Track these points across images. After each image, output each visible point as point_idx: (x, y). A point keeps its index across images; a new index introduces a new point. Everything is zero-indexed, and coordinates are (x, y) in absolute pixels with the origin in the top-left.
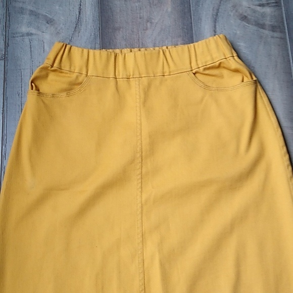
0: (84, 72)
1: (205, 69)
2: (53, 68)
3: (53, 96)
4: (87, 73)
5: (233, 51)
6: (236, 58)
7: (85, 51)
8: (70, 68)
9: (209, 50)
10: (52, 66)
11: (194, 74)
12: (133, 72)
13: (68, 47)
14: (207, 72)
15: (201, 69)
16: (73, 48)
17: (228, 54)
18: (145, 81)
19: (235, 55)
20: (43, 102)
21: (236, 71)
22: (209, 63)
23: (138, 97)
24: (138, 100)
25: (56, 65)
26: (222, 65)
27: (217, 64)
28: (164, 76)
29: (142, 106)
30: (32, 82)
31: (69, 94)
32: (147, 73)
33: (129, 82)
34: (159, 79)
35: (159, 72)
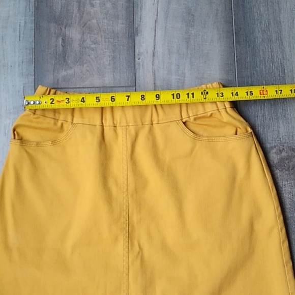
0: (70, 120)
1: (195, 119)
3: (38, 144)
4: (73, 120)
10: (34, 114)
11: (184, 123)
14: (198, 122)
15: (192, 118)
18: (132, 130)
20: (26, 151)
21: (228, 123)
22: (201, 114)
23: (125, 148)
24: (125, 152)
26: (213, 115)
27: (209, 114)
28: (152, 124)
29: (129, 159)
30: (14, 130)
31: (54, 142)
32: (135, 122)
33: (115, 131)
34: (147, 128)
35: (147, 121)
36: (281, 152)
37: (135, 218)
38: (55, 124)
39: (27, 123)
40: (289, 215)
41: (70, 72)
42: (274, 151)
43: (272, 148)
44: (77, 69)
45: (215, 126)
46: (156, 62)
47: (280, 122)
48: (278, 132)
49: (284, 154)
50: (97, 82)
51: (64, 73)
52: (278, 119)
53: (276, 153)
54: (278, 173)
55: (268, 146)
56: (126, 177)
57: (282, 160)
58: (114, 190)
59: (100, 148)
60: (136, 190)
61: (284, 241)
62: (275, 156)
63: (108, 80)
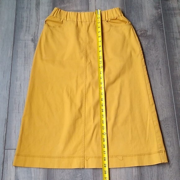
0: (65, 19)
1: (111, 20)
2: (53, 17)
3: (54, 27)
5: (122, 14)
6: (123, 16)
7: (66, 12)
8: (60, 17)
9: (113, 13)
10: (53, 16)
11: (107, 21)
12: (84, 19)
13: (60, 10)
14: (111, 21)
15: (109, 20)
16: (62, 10)
17: (120, 15)
18: (88, 23)
19: (122, 15)
20: (50, 29)
21: (122, 21)
22: (113, 18)
23: (85, 29)
24: (85, 30)
25: (54, 15)
26: (117, 19)
27: (115, 18)
28: (95, 22)
29: (87, 32)
30: (46, 22)
31: (59, 27)
32: (89, 20)
33: (82, 23)
34: (93, 23)
35: (93, 20)
36: (141, 31)
37: (89, 51)
38: (60, 20)
39: (50, 19)
40: (144, 51)
41: (65, 5)
42: (139, 31)
43: (138, 30)
44: (68, 5)
45: (118, 23)
46: (96, 3)
47: (141, 22)
48: (140, 25)
49: (142, 32)
50: (75, 9)
51: (63, 6)
52: (140, 21)
53: (140, 32)
54: (140, 38)
55: (137, 29)
56: (85, 38)
57: (142, 34)
58: (81, 42)
59: (76, 29)
60: (89, 42)
61: (143, 59)
62: (139, 32)
63: (79, 8)
